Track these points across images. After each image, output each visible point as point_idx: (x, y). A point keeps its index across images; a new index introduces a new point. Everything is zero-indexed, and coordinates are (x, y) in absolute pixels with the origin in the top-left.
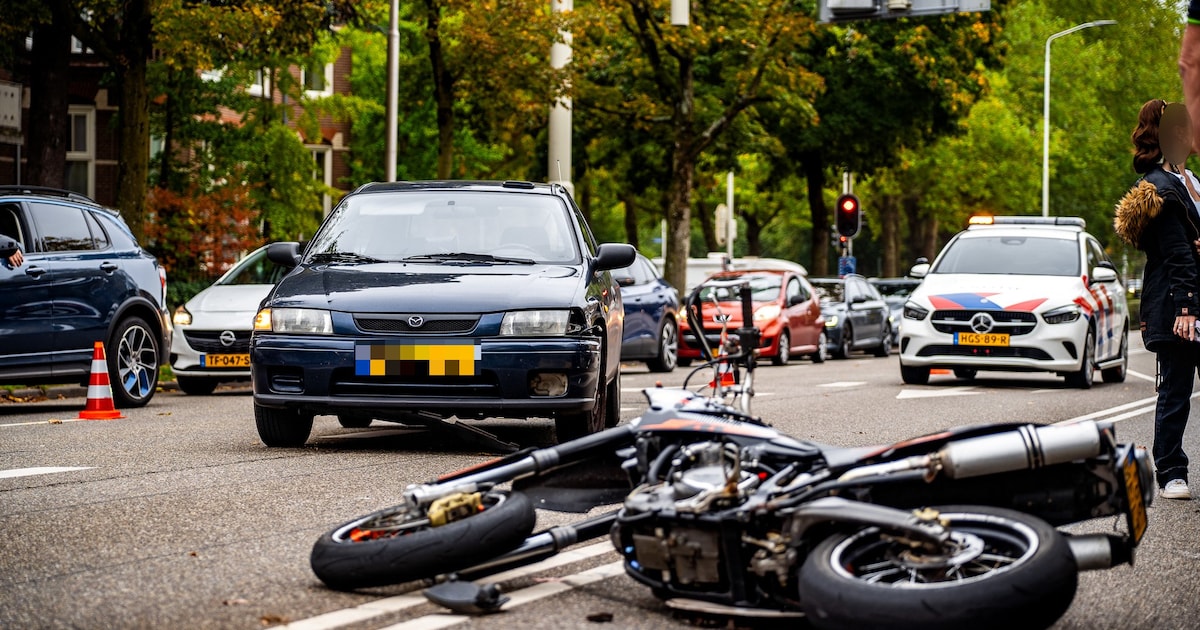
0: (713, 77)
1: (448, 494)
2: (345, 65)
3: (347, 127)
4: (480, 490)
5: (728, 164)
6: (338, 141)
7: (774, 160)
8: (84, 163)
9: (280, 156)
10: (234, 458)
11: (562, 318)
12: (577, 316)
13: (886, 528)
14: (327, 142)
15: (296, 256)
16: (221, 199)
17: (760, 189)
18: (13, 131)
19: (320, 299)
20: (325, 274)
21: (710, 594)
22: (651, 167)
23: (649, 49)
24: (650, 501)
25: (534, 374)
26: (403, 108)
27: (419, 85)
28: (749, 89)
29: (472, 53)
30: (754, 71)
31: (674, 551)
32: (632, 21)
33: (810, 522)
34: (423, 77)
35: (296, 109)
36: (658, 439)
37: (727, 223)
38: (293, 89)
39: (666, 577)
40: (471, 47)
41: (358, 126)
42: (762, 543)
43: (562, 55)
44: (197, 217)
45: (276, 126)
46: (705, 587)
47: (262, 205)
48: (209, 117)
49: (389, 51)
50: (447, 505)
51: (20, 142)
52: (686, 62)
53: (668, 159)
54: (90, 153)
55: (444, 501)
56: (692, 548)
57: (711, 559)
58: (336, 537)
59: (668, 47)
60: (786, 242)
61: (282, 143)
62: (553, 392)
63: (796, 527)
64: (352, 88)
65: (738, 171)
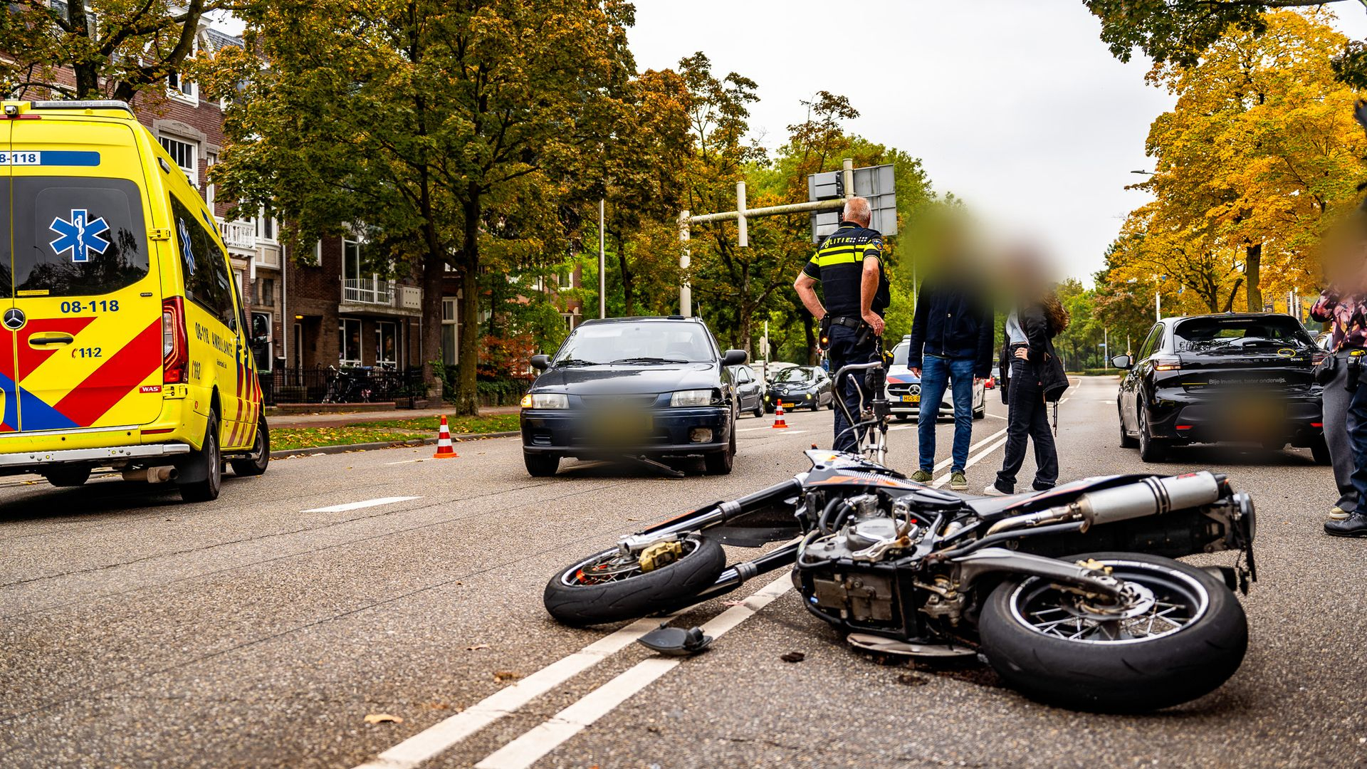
0: (758, 274)
1: (654, 543)
2: (578, 274)
3: (580, 304)
4: (679, 536)
5: (765, 317)
6: (576, 311)
7: (789, 313)
8: (453, 325)
9: (547, 318)
10: (510, 486)
11: (708, 395)
12: (716, 393)
13: (1046, 578)
14: (571, 311)
15: (547, 363)
16: (520, 341)
17: (782, 328)
18: (417, 310)
19: (561, 387)
20: (564, 372)
21: (884, 630)
22: (728, 319)
23: (727, 261)
24: (826, 549)
25: (691, 429)
26: (608, 294)
27: (615, 282)
28: (777, 279)
29: (642, 263)
30: (779, 270)
31: (851, 594)
32: (718, 247)
33: (979, 570)
34: (617, 278)
35: (556, 296)
36: (823, 492)
37: (764, 346)
38: (553, 286)
39: (844, 615)
40: (642, 261)
41: (586, 304)
42: (933, 588)
43: (685, 262)
44: (507, 349)
45: (545, 304)
46: (880, 623)
47: (539, 343)
48: (513, 300)
49: (599, 266)
50: (654, 552)
51: (421, 315)
52: (745, 266)
53: (737, 315)
54: (455, 320)
55: (651, 549)
56: (867, 591)
57: (885, 600)
58: (564, 579)
59: (737, 259)
60: (788, 355)
61: (549, 311)
62: (703, 440)
63: (964, 574)
64: (583, 285)
65: (770, 320)
